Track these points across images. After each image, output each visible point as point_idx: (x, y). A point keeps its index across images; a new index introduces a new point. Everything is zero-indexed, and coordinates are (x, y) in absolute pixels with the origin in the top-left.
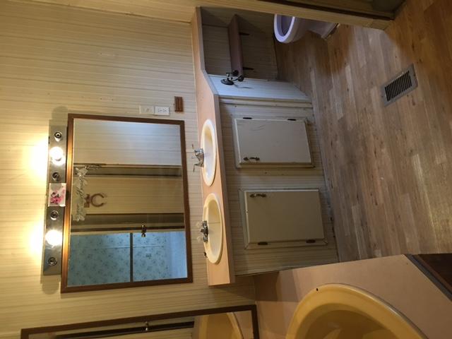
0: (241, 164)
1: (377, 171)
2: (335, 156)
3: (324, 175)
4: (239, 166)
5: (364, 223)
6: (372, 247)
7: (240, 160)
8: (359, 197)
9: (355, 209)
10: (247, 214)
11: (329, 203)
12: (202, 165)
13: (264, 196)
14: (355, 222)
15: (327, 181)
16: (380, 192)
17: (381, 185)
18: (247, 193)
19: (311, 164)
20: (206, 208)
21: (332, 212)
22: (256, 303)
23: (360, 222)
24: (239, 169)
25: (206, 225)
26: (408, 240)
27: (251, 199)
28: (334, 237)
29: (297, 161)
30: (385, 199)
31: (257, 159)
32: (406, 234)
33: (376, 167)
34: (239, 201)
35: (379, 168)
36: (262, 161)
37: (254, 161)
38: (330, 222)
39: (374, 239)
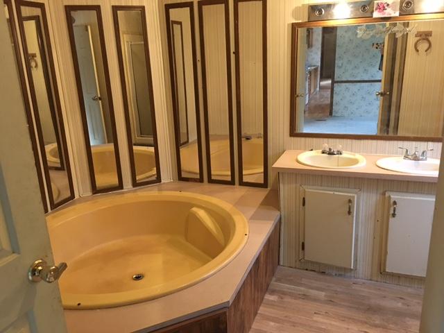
0: (390, 197)
1: (346, 326)
2: (385, 297)
3: (371, 280)
4: (387, 195)
5: (305, 297)
6: (282, 296)
7: (394, 196)
8: (330, 301)
9: (322, 294)
10: (332, 193)
11: (340, 275)
12: (406, 157)
13: (349, 213)
14: (310, 290)
15: (363, 281)
16: (325, 321)
17: (330, 324)
18: (354, 197)
19: (384, 270)
20: (354, 155)
21: (330, 275)
22: (269, 189)
23: (308, 294)
24: (384, 194)
25: (338, 154)
26: (272, 324)
27: (347, 200)
28: (307, 270)
29: (388, 256)
30: (316, 322)
31: (394, 215)
32: (277, 325)
33: (350, 327)
34: (349, 187)
35: (348, 329)
36: (391, 219)
37: (392, 212)
38: (322, 271)
39: (287, 299)
